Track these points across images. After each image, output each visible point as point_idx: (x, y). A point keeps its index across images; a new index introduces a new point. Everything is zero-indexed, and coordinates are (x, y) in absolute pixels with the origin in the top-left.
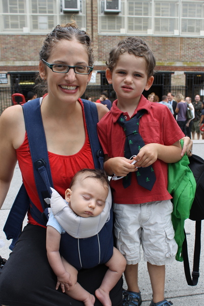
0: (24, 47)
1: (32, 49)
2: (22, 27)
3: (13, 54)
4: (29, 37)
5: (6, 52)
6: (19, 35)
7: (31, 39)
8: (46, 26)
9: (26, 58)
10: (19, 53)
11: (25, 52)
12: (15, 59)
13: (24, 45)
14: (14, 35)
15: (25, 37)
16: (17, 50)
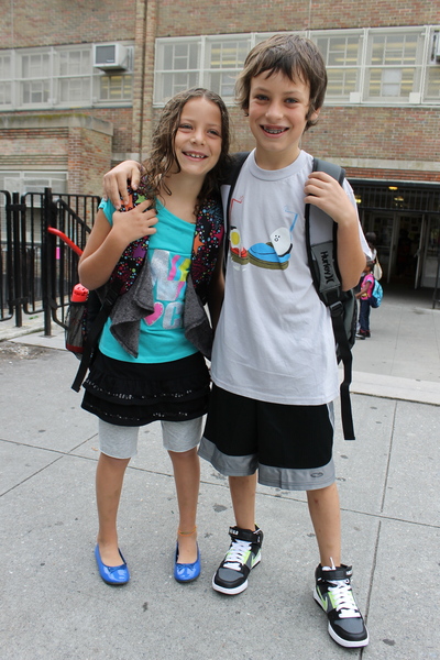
0: (346, 130)
1: (363, 134)
2: (347, 92)
3: (323, 143)
4: (360, 109)
5: (312, 139)
6: (341, 108)
7: (363, 115)
8: (396, 90)
9: (349, 152)
10: (336, 142)
11: (348, 140)
12: (326, 153)
13: (348, 126)
14: (332, 108)
15: (351, 112)
16: (334, 135)
